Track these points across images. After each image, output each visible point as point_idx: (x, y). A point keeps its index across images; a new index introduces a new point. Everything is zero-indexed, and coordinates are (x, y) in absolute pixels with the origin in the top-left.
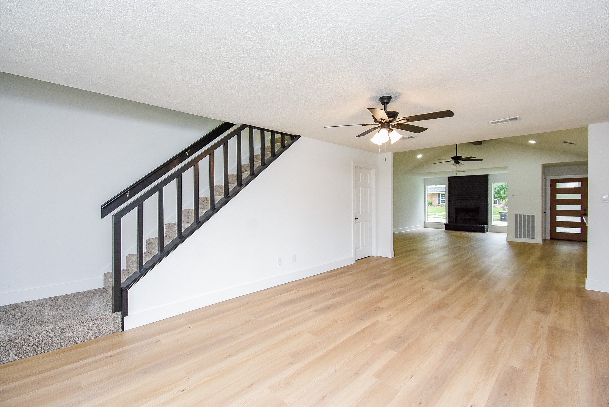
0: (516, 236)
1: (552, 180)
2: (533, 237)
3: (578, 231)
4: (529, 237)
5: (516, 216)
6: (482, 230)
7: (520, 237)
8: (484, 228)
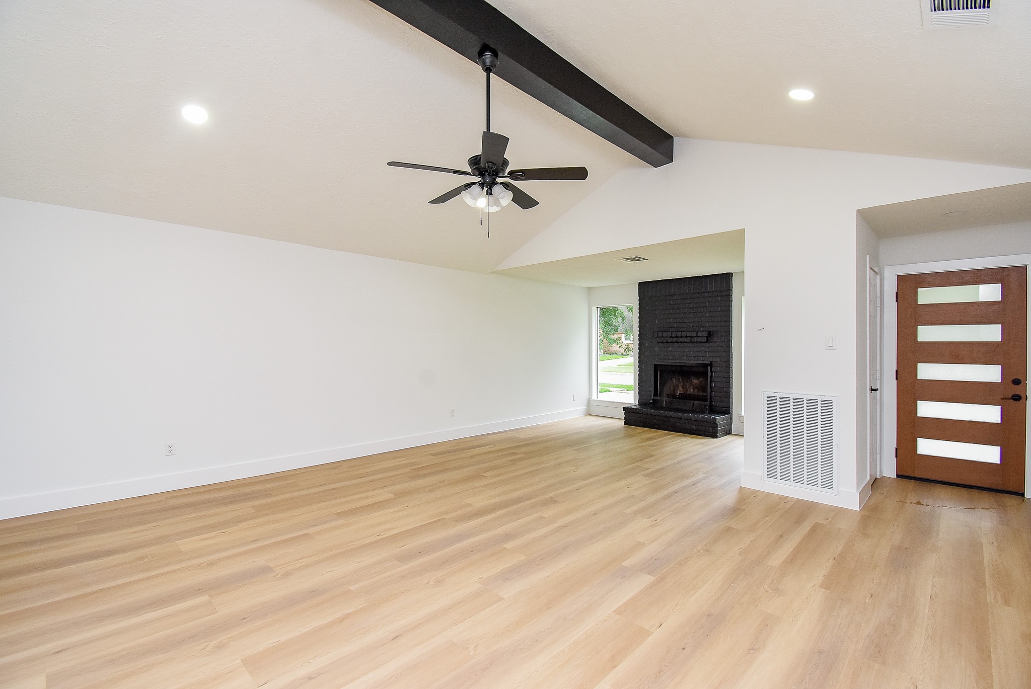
0: (771, 474)
1: (901, 279)
2: (828, 484)
3: (990, 454)
4: (812, 483)
5: (771, 400)
6: (710, 431)
7: (785, 477)
8: (714, 424)
